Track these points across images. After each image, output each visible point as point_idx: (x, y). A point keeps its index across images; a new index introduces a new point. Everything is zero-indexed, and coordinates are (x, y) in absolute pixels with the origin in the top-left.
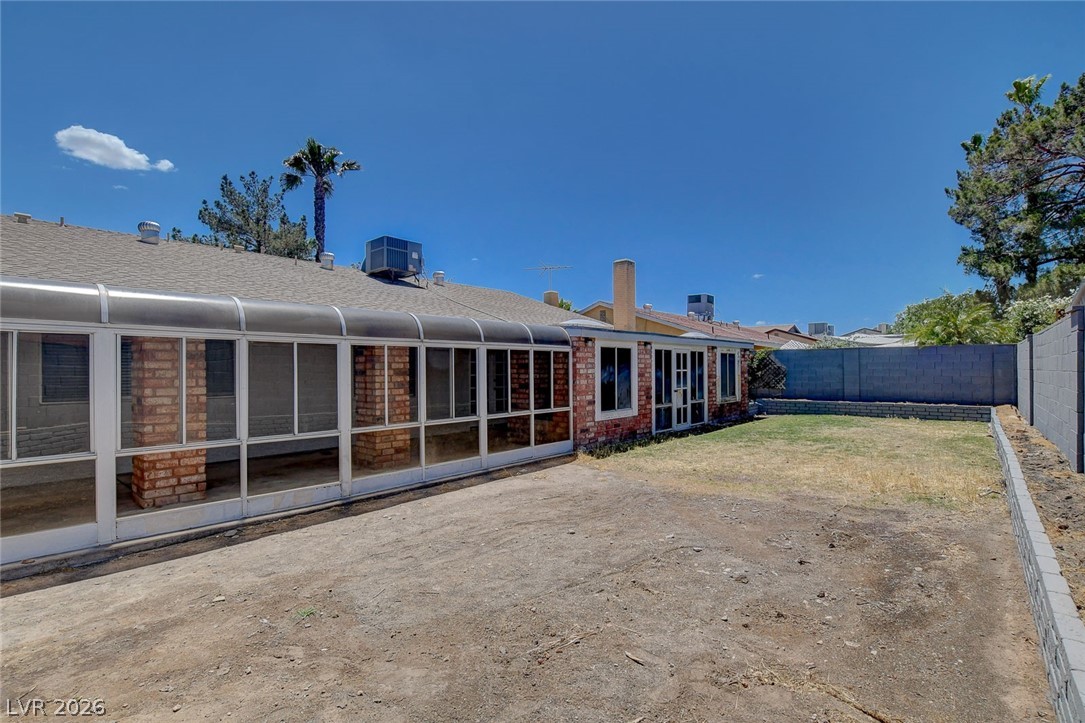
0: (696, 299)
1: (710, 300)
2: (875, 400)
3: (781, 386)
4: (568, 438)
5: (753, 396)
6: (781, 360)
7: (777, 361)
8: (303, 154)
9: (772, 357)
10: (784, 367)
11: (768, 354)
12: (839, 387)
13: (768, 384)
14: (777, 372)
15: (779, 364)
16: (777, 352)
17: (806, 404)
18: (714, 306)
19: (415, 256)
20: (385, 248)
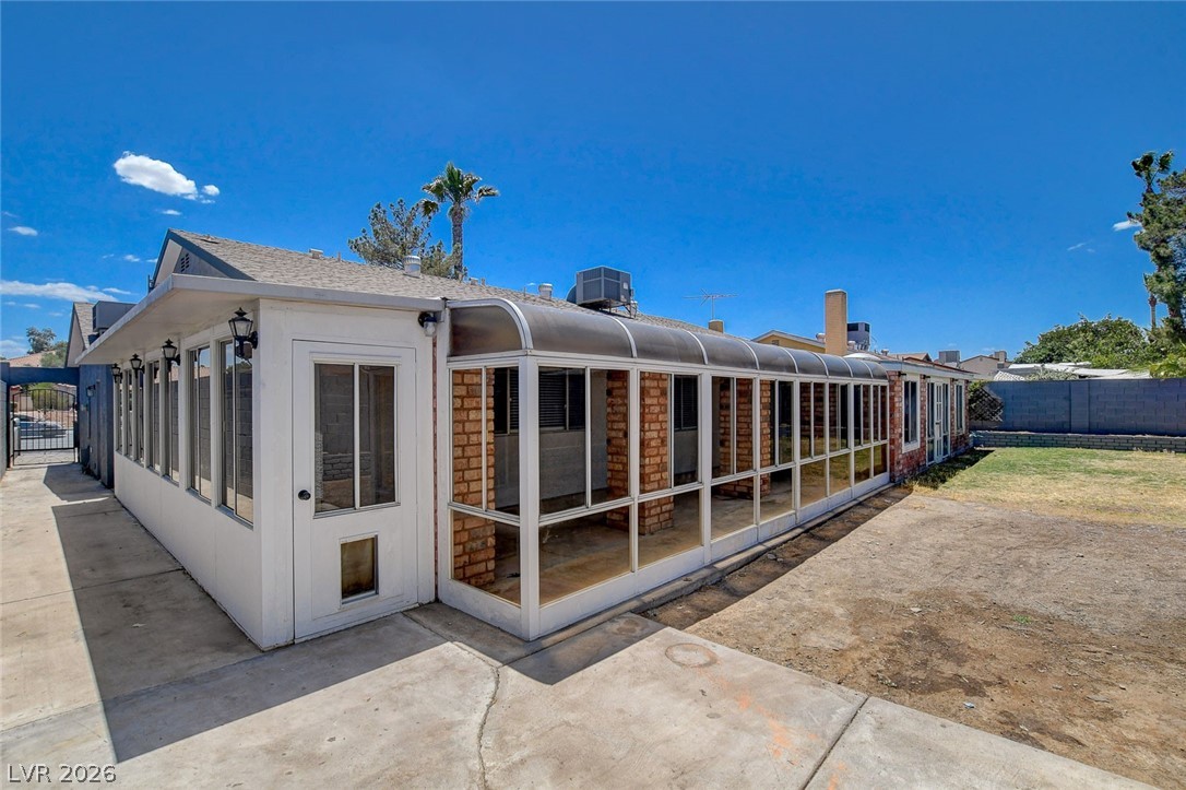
0: (852, 328)
1: (867, 328)
2: (1107, 432)
3: (998, 418)
4: (885, 471)
5: (971, 429)
6: (995, 392)
7: (991, 393)
8: (445, 182)
9: (986, 389)
10: (999, 399)
11: (982, 385)
12: (1065, 418)
13: (981, 416)
14: (993, 404)
15: (994, 396)
16: (991, 384)
17: (1029, 437)
18: (871, 334)
19: (625, 286)
20: (603, 278)
